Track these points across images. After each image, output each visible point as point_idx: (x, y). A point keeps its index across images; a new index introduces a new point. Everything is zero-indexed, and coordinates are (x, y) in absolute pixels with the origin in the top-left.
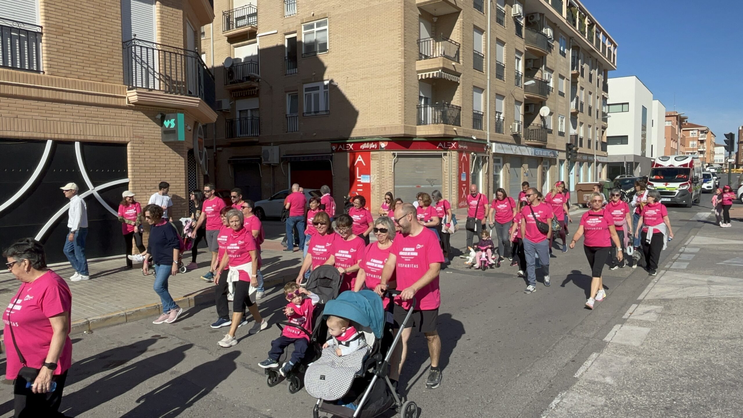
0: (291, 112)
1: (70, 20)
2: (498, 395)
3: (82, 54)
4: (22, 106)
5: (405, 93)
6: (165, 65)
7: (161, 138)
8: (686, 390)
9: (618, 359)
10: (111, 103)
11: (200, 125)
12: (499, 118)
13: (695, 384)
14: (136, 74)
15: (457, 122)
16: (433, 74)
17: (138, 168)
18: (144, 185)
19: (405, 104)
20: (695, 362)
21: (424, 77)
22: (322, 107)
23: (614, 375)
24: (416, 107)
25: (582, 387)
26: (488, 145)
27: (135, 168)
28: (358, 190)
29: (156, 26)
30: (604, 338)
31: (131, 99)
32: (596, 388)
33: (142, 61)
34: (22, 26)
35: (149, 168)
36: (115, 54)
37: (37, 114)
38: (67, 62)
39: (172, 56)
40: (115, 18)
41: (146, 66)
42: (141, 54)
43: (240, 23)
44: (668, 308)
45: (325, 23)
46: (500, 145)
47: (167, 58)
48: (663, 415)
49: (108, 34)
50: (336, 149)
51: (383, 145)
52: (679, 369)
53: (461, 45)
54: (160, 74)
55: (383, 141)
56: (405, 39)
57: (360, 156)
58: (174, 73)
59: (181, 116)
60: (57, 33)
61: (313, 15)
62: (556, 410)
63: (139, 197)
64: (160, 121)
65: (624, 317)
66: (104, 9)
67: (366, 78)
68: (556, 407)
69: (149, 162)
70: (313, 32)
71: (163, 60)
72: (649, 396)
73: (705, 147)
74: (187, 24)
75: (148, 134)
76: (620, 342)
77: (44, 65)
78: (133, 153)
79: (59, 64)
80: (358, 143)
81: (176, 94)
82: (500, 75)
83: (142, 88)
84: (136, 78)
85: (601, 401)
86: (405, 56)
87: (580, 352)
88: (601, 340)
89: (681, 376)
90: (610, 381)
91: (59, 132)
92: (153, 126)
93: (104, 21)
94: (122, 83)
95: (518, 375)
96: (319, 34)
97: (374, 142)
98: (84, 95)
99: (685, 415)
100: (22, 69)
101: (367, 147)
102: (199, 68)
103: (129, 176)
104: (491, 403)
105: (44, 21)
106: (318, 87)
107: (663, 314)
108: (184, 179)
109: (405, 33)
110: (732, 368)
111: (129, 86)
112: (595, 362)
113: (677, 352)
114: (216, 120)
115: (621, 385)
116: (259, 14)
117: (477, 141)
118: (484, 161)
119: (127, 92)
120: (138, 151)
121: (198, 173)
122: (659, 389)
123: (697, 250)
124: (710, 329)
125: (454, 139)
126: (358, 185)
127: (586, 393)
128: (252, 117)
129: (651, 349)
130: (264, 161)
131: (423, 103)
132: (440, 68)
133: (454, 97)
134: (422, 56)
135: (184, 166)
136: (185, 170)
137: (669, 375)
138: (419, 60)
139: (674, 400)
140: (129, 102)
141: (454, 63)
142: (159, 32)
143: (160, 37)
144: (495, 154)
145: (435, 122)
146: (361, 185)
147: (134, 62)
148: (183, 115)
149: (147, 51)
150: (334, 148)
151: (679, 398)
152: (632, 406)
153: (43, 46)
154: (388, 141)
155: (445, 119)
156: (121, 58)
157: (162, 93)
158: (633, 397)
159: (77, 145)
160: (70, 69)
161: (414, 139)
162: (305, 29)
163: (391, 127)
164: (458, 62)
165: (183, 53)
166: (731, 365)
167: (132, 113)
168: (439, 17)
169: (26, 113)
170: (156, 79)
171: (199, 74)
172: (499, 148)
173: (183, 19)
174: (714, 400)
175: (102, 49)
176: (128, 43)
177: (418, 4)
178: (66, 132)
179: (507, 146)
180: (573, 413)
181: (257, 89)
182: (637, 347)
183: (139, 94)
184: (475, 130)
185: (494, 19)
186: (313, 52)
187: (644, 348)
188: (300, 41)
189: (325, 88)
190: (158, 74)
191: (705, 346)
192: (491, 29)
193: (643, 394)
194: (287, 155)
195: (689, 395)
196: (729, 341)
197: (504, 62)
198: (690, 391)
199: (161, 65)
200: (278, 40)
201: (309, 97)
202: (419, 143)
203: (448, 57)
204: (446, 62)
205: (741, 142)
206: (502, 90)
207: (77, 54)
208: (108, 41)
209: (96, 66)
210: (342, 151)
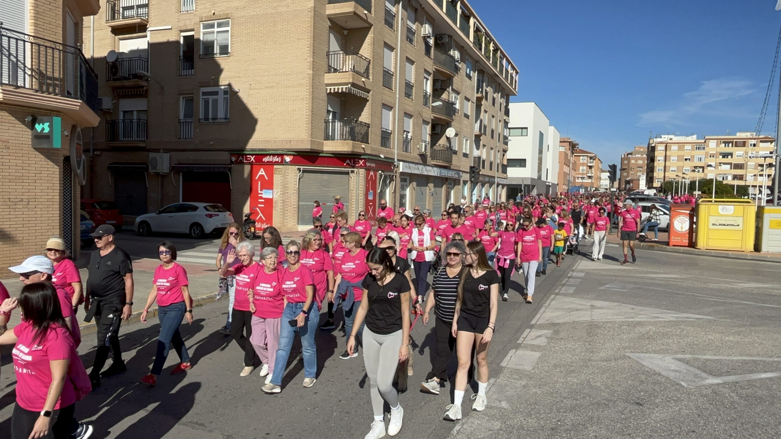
0: (186, 116)
5: (312, 105)
6: (39, 60)
7: (30, 143)
8: (569, 411)
9: (513, 384)
11: (79, 129)
12: (407, 137)
13: (576, 405)
14: (2, 68)
15: (365, 139)
16: (342, 88)
17: (1, 177)
18: (7, 197)
19: (312, 117)
20: (577, 384)
21: (332, 91)
22: (221, 114)
23: (509, 400)
24: (324, 121)
26: (395, 163)
28: (259, 205)
29: (29, 15)
30: (500, 363)
32: (493, 413)
33: (10, 54)
35: (14, 178)
39: (48, 51)
41: (15, 60)
42: (9, 46)
43: (127, 13)
44: (556, 332)
45: (227, 24)
46: (407, 164)
47: (41, 52)
48: (549, 436)
50: (236, 161)
51: (288, 159)
52: (564, 391)
53: (371, 61)
54: (32, 69)
55: (288, 155)
56: (314, 49)
57: (262, 170)
58: (50, 70)
59: (57, 120)
61: (214, 14)
62: (458, 437)
63: (1, 210)
64: (30, 124)
67: (272, 87)
68: (458, 433)
69: (15, 171)
70: (213, 33)
71: (37, 54)
72: (538, 418)
73: (593, 173)
74: (67, 14)
75: (14, 138)
76: (515, 367)
80: (260, 156)
81: (50, 94)
82: (408, 95)
83: (8, 85)
84: (2, 73)
85: (497, 425)
86: (313, 68)
88: (498, 364)
89: (565, 398)
90: (505, 405)
92: (21, 129)
96: (220, 35)
97: (278, 155)
99: (567, 434)
101: (271, 160)
102: (81, 66)
106: (218, 92)
107: (552, 338)
108: (58, 191)
109: (314, 44)
110: (606, 388)
112: (493, 387)
113: (562, 374)
114: (97, 124)
115: (515, 408)
116: (150, 6)
117: (385, 160)
118: (392, 180)
120: (1, 157)
121: (75, 183)
122: (547, 411)
123: (582, 275)
124: (591, 352)
125: (362, 157)
126: (260, 200)
127: (484, 418)
128: (139, 120)
129: (541, 373)
130: (152, 169)
131: (331, 117)
132: (349, 83)
133: (363, 113)
134: (331, 69)
135: (58, 176)
136: (60, 181)
137: (556, 398)
138: (329, 73)
139: (559, 421)
141: (363, 79)
142: (33, 21)
143: (33, 28)
144: (402, 174)
145: (343, 138)
146: (263, 201)
148: (59, 119)
149: (17, 43)
150: (234, 159)
152: (523, 429)
154: (294, 155)
155: (353, 136)
158: (525, 420)
161: (321, 155)
162: (204, 28)
163: (297, 141)
164: (368, 77)
165: (61, 48)
166: (606, 385)
168: (350, 30)
170: (27, 76)
171: (81, 72)
172: (406, 167)
173: (63, 9)
174: (591, 418)
177: (328, 15)
179: (413, 165)
181: (145, 88)
182: (530, 371)
183: (5, 92)
184: (382, 148)
185: (405, 37)
186: (213, 54)
187: (535, 372)
188: (198, 40)
189: (224, 94)
190: (29, 69)
191: (586, 369)
192: (401, 47)
193: (533, 416)
194: (179, 164)
195: (571, 416)
196: (605, 363)
197: (413, 81)
198: (572, 411)
199: (34, 60)
200: (172, 37)
201: (207, 102)
202: (326, 159)
203: (358, 73)
204: (356, 78)
205: (624, 169)
206: (410, 109)
210: (241, 163)
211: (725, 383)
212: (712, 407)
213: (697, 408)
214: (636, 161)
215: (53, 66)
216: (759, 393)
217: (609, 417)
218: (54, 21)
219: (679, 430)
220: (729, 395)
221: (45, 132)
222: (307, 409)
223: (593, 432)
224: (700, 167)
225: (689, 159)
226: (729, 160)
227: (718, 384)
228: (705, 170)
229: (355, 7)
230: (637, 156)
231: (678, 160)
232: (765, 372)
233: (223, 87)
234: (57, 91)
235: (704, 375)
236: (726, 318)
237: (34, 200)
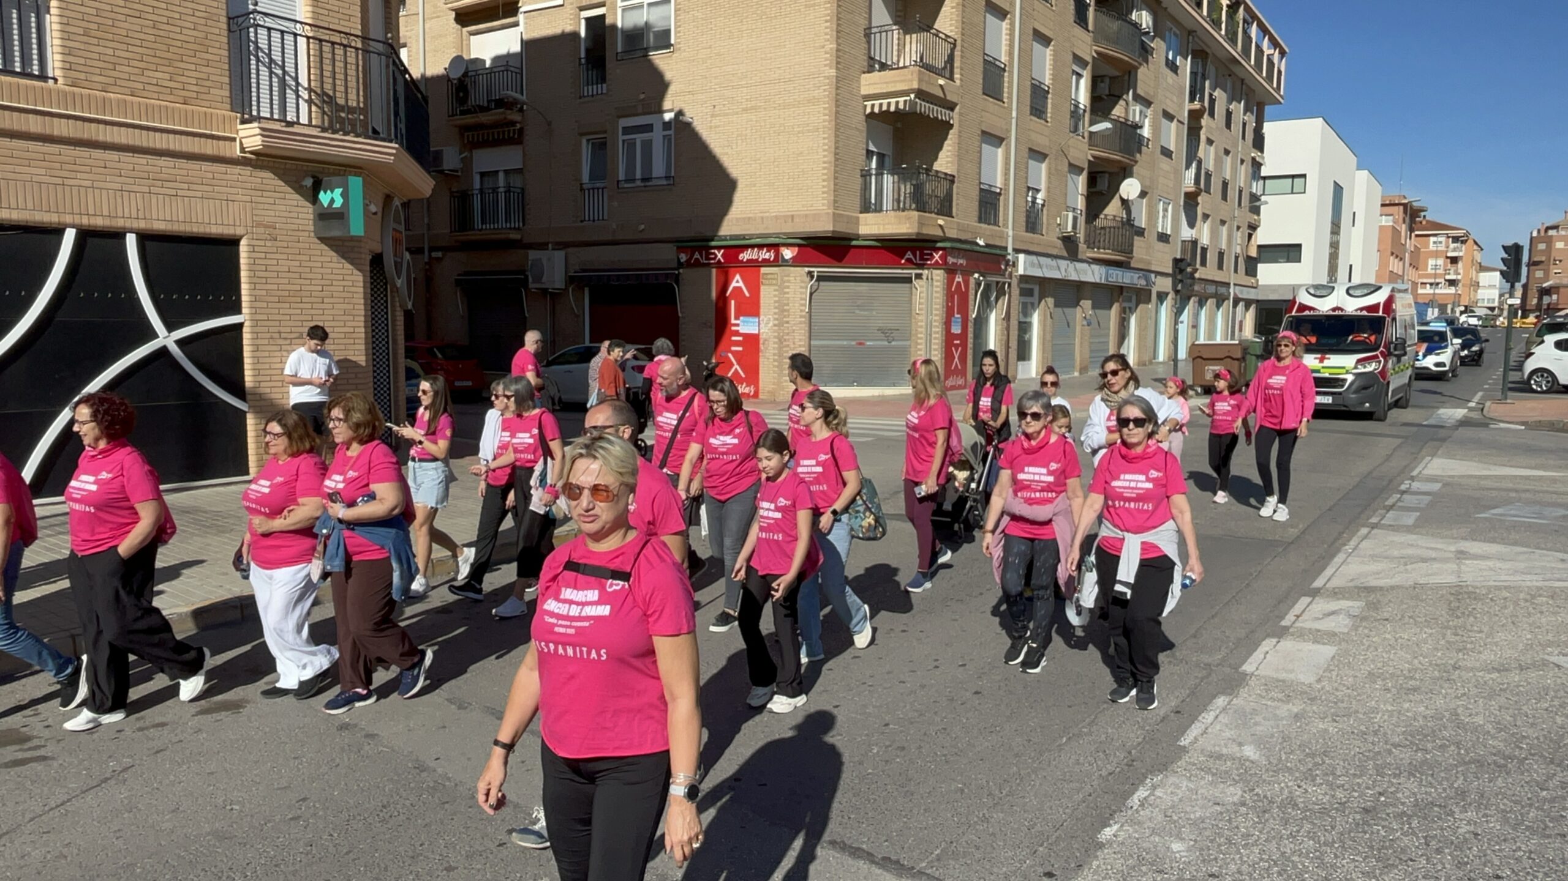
0: (592, 177)
2: (1021, 780)
3: (138, 43)
4: (9, 153)
5: (836, 142)
6: (322, 70)
7: (312, 228)
8: (1406, 774)
9: (1270, 710)
10: (203, 151)
11: (397, 202)
12: (1034, 202)
13: (1425, 762)
14: (258, 88)
15: (945, 209)
16: (897, 103)
17: (264, 292)
18: (276, 329)
19: (836, 166)
20: (1425, 717)
21: (876, 110)
22: (658, 169)
23: (1260, 742)
24: (859, 173)
25: (1195, 764)
26: (1009, 257)
27: (257, 292)
28: (734, 348)
30: (1240, 666)
31: (247, 143)
32: (1224, 768)
33: (271, 60)
35: (287, 293)
36: (213, 43)
37: (43, 171)
38: (107, 58)
39: (337, 51)
41: (279, 72)
42: (270, 45)
44: (1374, 606)
46: (1034, 258)
47: (325, 55)
48: (1357, 825)
50: (688, 261)
51: (788, 254)
52: (1393, 731)
53: (959, 43)
54: (310, 90)
55: (788, 245)
56: (838, 25)
57: (738, 277)
58: (340, 88)
59: (356, 183)
62: (1142, 813)
63: (267, 354)
64: (310, 192)
65: (1284, 623)
67: (756, 108)
68: (1142, 805)
69: (286, 281)
70: (641, 6)
71: (318, 59)
72: (1331, 785)
73: (1459, 272)
75: (284, 220)
76: (1274, 675)
77: (55, 63)
78: (252, 261)
79: (89, 62)
80: (734, 250)
81: (346, 134)
82: (1038, 110)
83: (271, 119)
84: (258, 97)
85: (1233, 793)
86: (838, 63)
87: (1192, 693)
88: (1236, 667)
89: (1396, 746)
90: (1251, 754)
91: (91, 212)
92: (295, 203)
94: (228, 107)
95: (1064, 740)
96: (654, 9)
97: (770, 246)
98: (144, 132)
99: (1403, 824)
100: (7, 71)
101: (755, 257)
102: (395, 79)
103: (244, 311)
104: (1007, 795)
106: (652, 125)
107: (1362, 618)
108: (362, 319)
109: (838, 13)
110: (1501, 730)
111: (243, 114)
112: (1222, 715)
113: (1389, 695)
114: (430, 192)
115: (1275, 762)
117: (987, 250)
118: (1001, 293)
119: (240, 127)
120: (263, 255)
121: (393, 306)
122: (1352, 772)
123: (1436, 487)
124: (1460, 650)
125: (939, 245)
126: (734, 338)
127: (1203, 778)
128: (508, 188)
129: (1337, 690)
130: (534, 282)
131: (874, 165)
132: (912, 91)
133: (942, 155)
134: (873, 65)
135: (362, 290)
136: (365, 298)
137: (1373, 743)
138: (869, 72)
139: (1380, 794)
140: (243, 150)
141: (941, 82)
143: (310, 9)
144: (1024, 278)
145: (899, 206)
146: (740, 338)
147: (253, 62)
148: (360, 179)
149: (283, 39)
150: (683, 258)
151: (1393, 789)
152: (1295, 806)
153: (52, 21)
154: (799, 245)
155: (920, 202)
156: (226, 53)
157: (315, 132)
158: (1299, 787)
159: (131, 241)
160: (113, 73)
161: (854, 243)
163: (806, 216)
164: (952, 78)
165: (359, 45)
166: (1499, 723)
167: (248, 173)
169: (18, 169)
170: (301, 101)
171: (395, 91)
172: (1032, 265)
174: (1462, 794)
175: (185, 31)
176: (241, 20)
178: (105, 213)
179: (1048, 261)
180: (1175, 818)
181: (518, 126)
182: (1310, 686)
183: (265, 132)
184: (983, 225)
186: (641, 49)
187: (1323, 688)
188: (614, 27)
189: (664, 129)
190: (305, 89)
191: (1446, 685)
192: (1021, 8)
193: (1319, 780)
194: (582, 271)
195: (1412, 785)
196: (1495, 675)
197: (1048, 81)
198: (1415, 776)
199: (312, 71)
200: (565, 23)
201: (631, 147)
202: (864, 250)
203: (929, 68)
204: (926, 78)
206: (1041, 142)
207: (128, 40)
208: (197, 14)
209: (171, 69)
210: (699, 264)
214: (1567, 243)
215: (346, 80)
217: (1509, 792)
221: (335, 206)
223: (1469, 823)
234: (358, 130)
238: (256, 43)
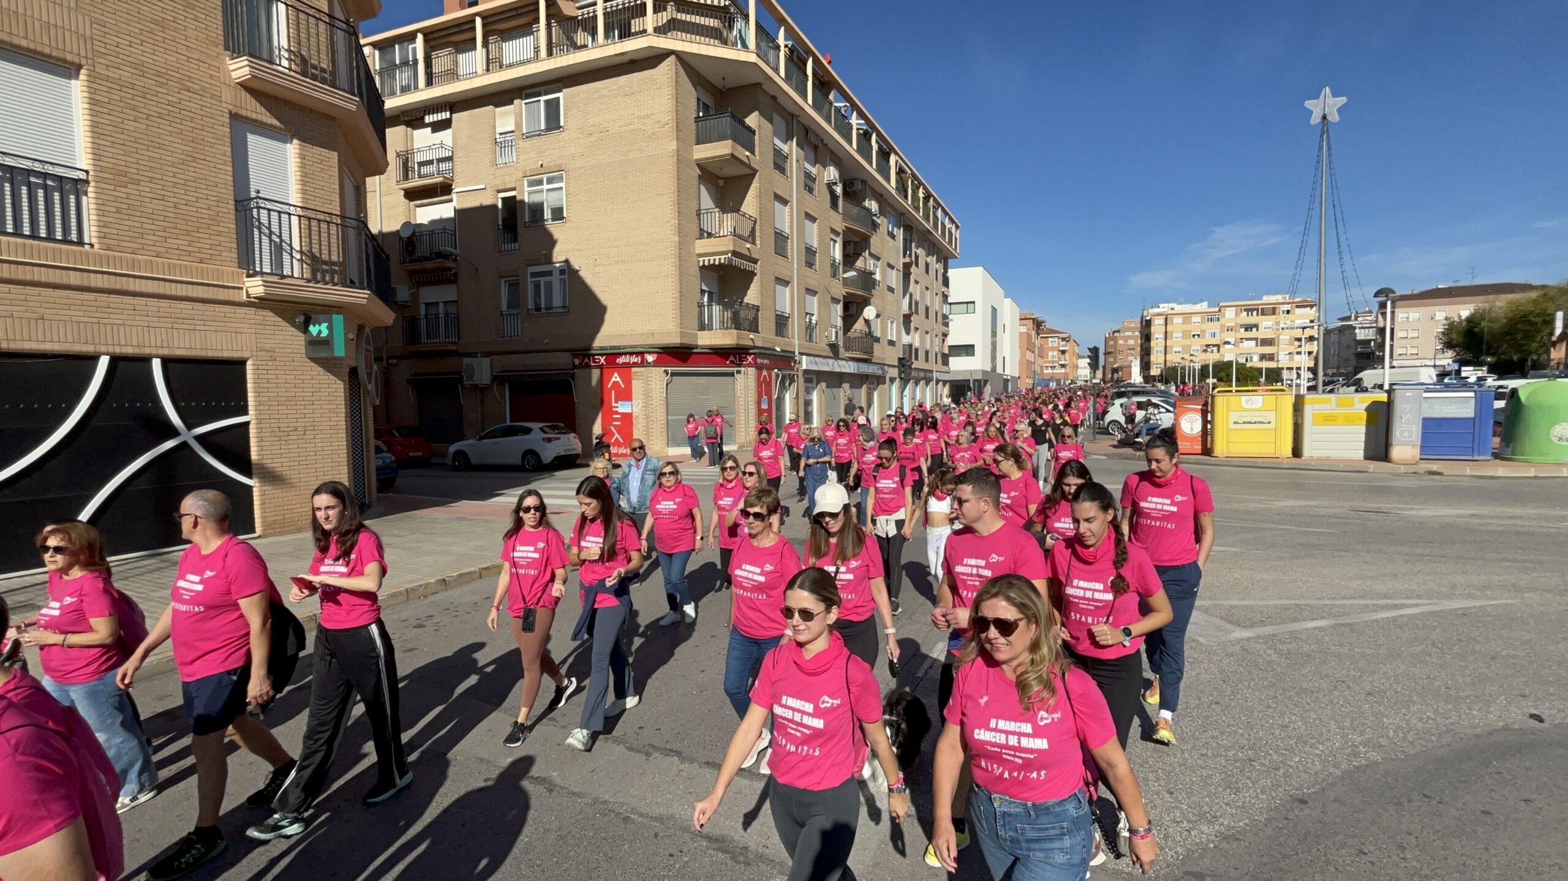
0: (509, 306)
1: (140, 162)
3: (162, 218)
4: (52, 300)
5: (680, 284)
6: (310, 239)
7: (303, 351)
10: (216, 297)
11: (367, 330)
12: (810, 322)
14: (261, 254)
15: (754, 327)
16: (720, 259)
17: (266, 399)
18: (277, 425)
19: (681, 300)
21: (706, 264)
22: (557, 302)
24: (696, 305)
26: (796, 358)
27: (260, 399)
28: (615, 423)
29: (294, 178)
31: (252, 291)
33: (271, 233)
34: (51, 168)
35: (284, 399)
36: (223, 219)
37: (81, 313)
38: (136, 230)
39: (322, 226)
40: (220, 162)
41: (278, 240)
42: (270, 221)
43: (425, 170)
45: (560, 179)
46: (812, 358)
47: (312, 228)
49: (210, 188)
50: (580, 364)
51: (650, 358)
53: (758, 221)
54: (301, 252)
55: (650, 353)
56: (679, 208)
57: (616, 374)
58: (325, 252)
59: (338, 319)
60: (115, 182)
61: (542, 166)
63: (269, 443)
64: (303, 326)
66: (202, 147)
67: (624, 261)
69: (284, 390)
70: (542, 191)
71: (307, 231)
73: (1067, 360)
74: (346, 177)
75: (282, 346)
77: (91, 233)
78: (257, 376)
79: (121, 233)
80: (612, 356)
81: (326, 283)
82: (810, 264)
83: (271, 274)
86: (679, 233)
91: (122, 342)
92: (291, 333)
93: (203, 167)
94: (237, 265)
96: (551, 194)
97: (637, 354)
98: (167, 284)
100: (50, 238)
101: (627, 361)
102: (366, 245)
103: (250, 412)
105: (91, 162)
106: (552, 272)
108: (344, 415)
109: (678, 200)
111: (248, 270)
114: (392, 322)
116: (455, 159)
117: (781, 354)
118: (792, 381)
119: (246, 279)
121: (365, 403)
125: (751, 351)
126: (615, 416)
128: (447, 314)
130: (467, 380)
131: (706, 299)
132: (729, 251)
133: (749, 292)
134: (704, 234)
135: (343, 394)
136: (345, 400)
138: (700, 239)
140: (248, 296)
141: (748, 246)
142: (300, 187)
143: (300, 195)
144: (806, 372)
145: (723, 326)
146: (619, 416)
148: (341, 317)
149: (280, 217)
150: (577, 362)
153: (89, 203)
154: (658, 353)
155: (737, 323)
156: (234, 226)
157: (303, 282)
159: (156, 365)
160: (141, 241)
161: (695, 351)
162: (529, 186)
163: (662, 333)
164: (754, 243)
165: (339, 222)
167: (253, 312)
168: (726, 179)
170: (295, 262)
171: (367, 253)
172: (811, 362)
173: (339, 169)
175: (200, 210)
176: (245, 203)
177: (697, 160)
178: (135, 343)
179: (822, 359)
181: (454, 271)
183: (266, 284)
184: (779, 338)
185: (802, 186)
186: (543, 220)
188: (522, 202)
189: (560, 274)
190: (298, 251)
192: (797, 199)
194: (503, 372)
197: (815, 244)
199: (303, 239)
200: (486, 200)
201: (537, 286)
202: (702, 356)
203: (740, 237)
204: (738, 244)
205: (1109, 353)
206: (813, 284)
207: (154, 217)
208: (210, 198)
209: (189, 238)
210: (588, 366)
211: (1258, 637)
212: (1242, 669)
213: (1222, 671)
214: (1126, 341)
215: (329, 246)
216: (1306, 648)
218: (329, 185)
219: (1197, 702)
220: (1265, 653)
221: (322, 335)
222: (692, 693)
224: (1214, 346)
225: (1199, 335)
226: (1253, 333)
227: (1249, 639)
228: (1221, 349)
229: (733, 147)
230: (1127, 333)
231: (1183, 337)
232: (1313, 619)
233: (558, 265)
234: (336, 280)
235: (1229, 627)
236: (1257, 549)
237: (312, 428)
238: (259, 220)
